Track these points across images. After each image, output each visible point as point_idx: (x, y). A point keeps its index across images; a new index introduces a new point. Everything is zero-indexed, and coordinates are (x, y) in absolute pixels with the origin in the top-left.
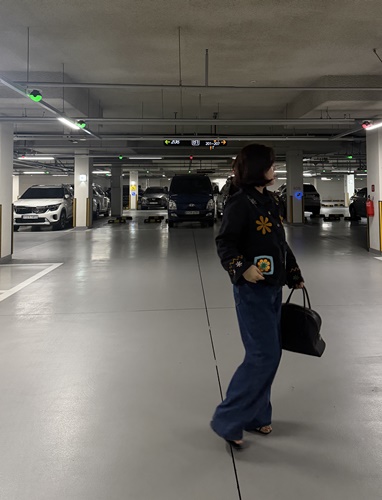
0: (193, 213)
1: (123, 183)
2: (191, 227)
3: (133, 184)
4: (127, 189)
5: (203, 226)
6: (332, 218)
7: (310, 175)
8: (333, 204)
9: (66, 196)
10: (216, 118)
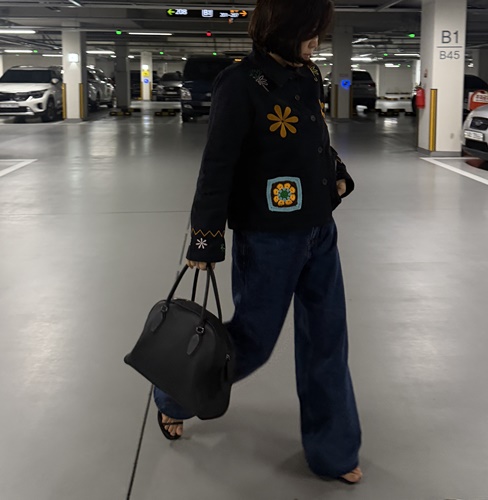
3: (146, 69)
9: (54, 81)
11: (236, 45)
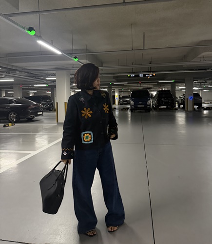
0: (141, 106)
1: (112, 94)
2: (141, 112)
3: (117, 95)
4: (114, 97)
5: (146, 112)
6: (207, 109)
7: (198, 89)
8: (209, 102)
10: (150, 64)
11: (147, 86)
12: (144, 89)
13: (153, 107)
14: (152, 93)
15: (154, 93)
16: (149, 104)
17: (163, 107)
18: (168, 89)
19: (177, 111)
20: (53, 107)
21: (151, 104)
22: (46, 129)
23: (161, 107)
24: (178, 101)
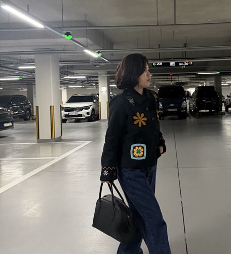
0: (173, 110)
2: (172, 119)
5: (180, 119)
10: (185, 47)
11: (181, 79)
12: (177, 84)
13: (190, 110)
14: (189, 90)
15: (192, 91)
16: (184, 107)
17: (204, 111)
18: (211, 85)
19: (224, 117)
20: (31, 114)
21: (188, 106)
22: (20, 151)
23: (202, 111)
24: (225, 102)
